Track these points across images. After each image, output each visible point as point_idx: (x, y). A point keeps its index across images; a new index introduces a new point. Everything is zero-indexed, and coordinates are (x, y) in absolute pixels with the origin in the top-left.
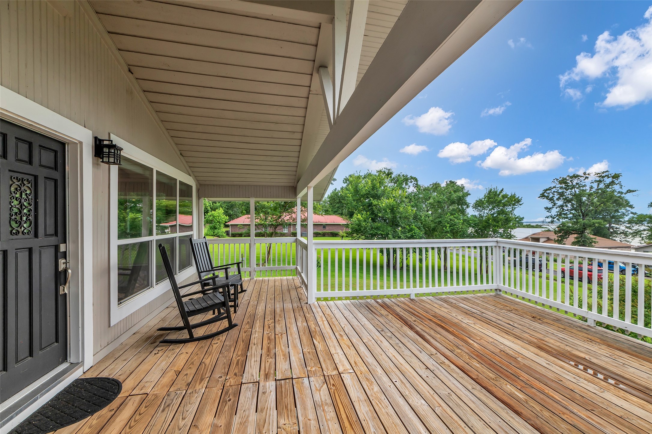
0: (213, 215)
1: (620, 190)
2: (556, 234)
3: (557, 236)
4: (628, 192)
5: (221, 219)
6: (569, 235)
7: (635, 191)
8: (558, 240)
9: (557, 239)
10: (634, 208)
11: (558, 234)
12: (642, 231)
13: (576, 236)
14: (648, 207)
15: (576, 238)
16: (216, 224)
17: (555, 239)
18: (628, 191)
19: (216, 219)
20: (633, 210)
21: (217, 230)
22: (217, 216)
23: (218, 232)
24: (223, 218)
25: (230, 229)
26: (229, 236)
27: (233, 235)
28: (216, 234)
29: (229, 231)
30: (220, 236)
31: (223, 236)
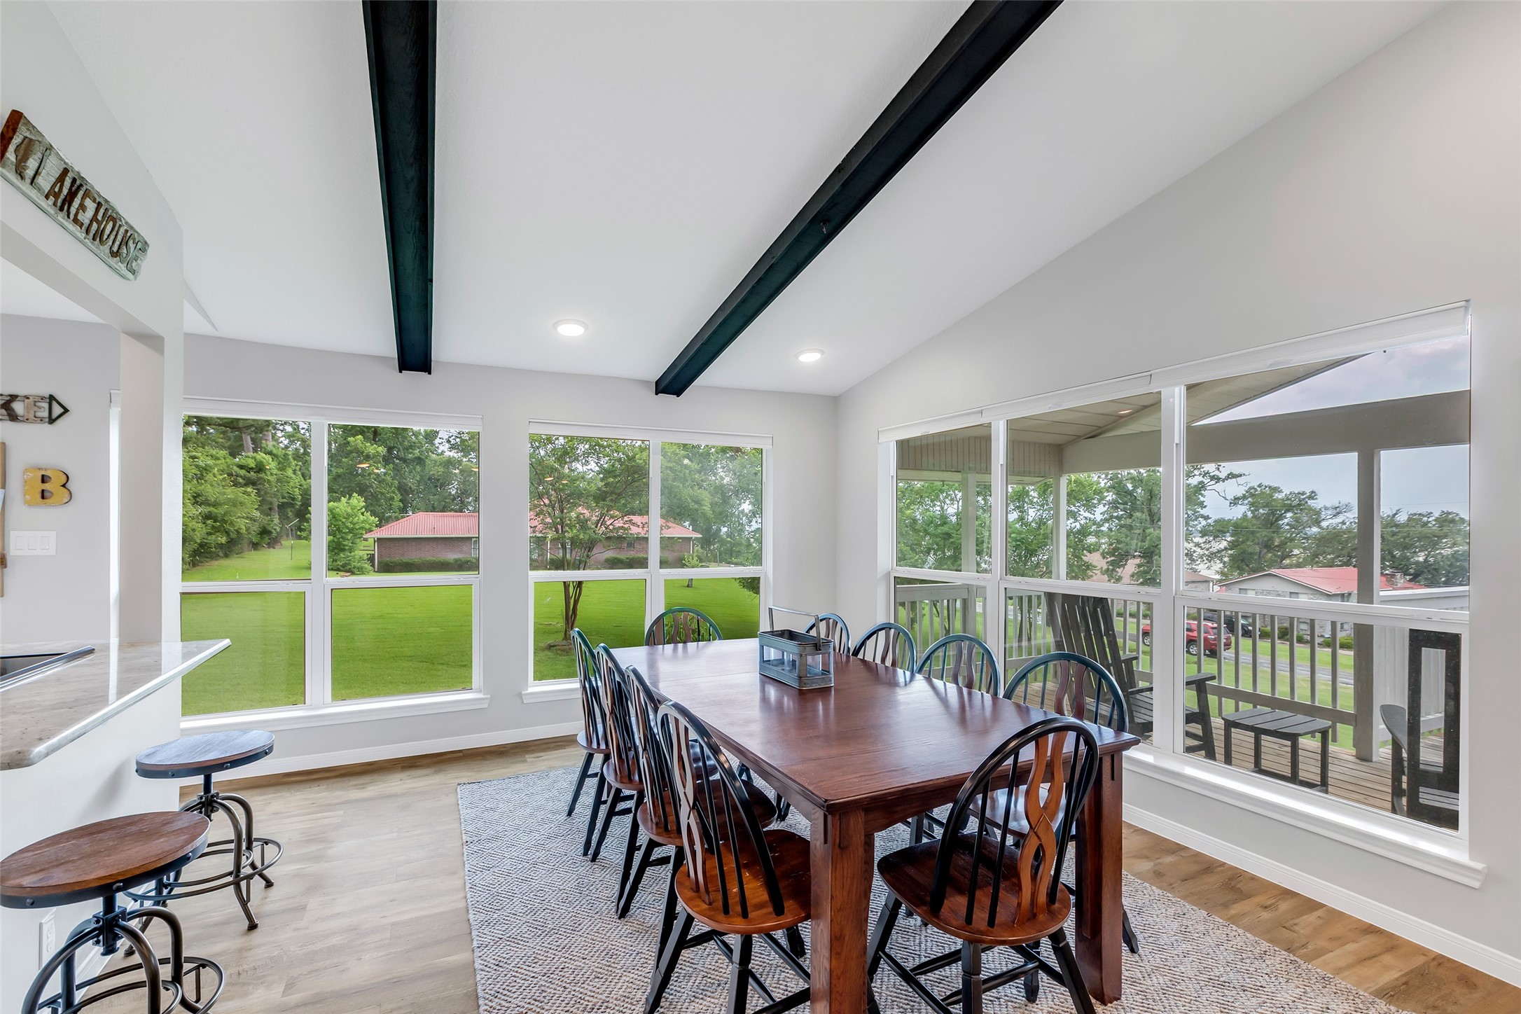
0: (332, 512)
1: (1217, 473)
2: (1104, 557)
3: (1107, 563)
4: (1228, 477)
5: (357, 523)
6: (1127, 560)
7: (1241, 476)
8: (1108, 569)
9: (1105, 567)
10: (1205, 507)
11: (1108, 558)
12: (1223, 550)
13: (1138, 561)
14: (1230, 506)
15: (1139, 566)
16: (343, 537)
17: (1102, 568)
18: (1229, 475)
19: (344, 523)
20: (1203, 512)
21: (346, 553)
22: (348, 516)
23: (350, 560)
24: (363, 521)
25: (374, 550)
26: (374, 571)
27: (387, 568)
28: (343, 566)
29: (374, 555)
30: (355, 571)
31: (361, 571)
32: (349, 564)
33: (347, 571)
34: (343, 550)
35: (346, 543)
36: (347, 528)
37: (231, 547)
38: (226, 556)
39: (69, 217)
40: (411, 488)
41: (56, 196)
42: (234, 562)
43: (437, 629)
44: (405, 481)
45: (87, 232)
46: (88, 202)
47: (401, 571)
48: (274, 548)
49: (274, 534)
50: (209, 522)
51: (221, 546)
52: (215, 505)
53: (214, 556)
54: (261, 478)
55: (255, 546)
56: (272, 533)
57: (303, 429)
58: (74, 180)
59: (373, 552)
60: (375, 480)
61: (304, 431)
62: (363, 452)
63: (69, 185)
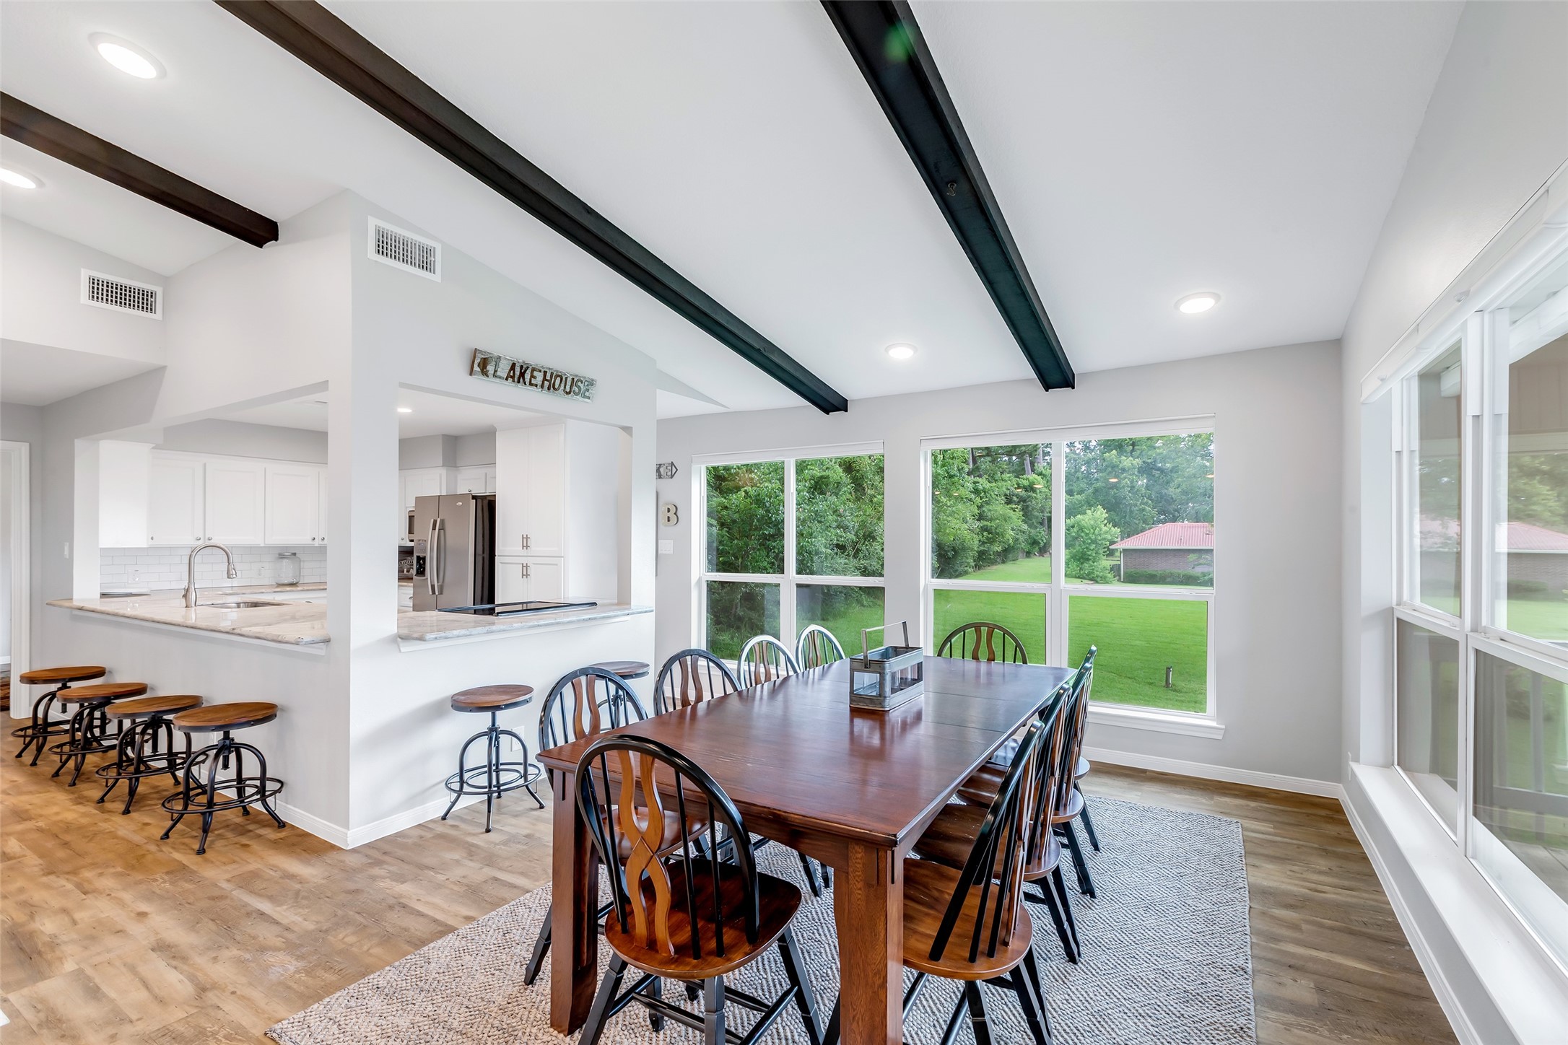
0: (1079, 525)
5: (1100, 535)
16: (1087, 548)
19: (1087, 534)
21: (1091, 562)
22: (1094, 528)
23: (1093, 569)
24: (1106, 532)
25: (1120, 561)
26: (1119, 580)
27: (1132, 579)
28: (1088, 575)
29: (1120, 565)
30: (1099, 579)
31: (1104, 580)
32: (1093, 573)
33: (1091, 580)
34: (1088, 560)
35: (1089, 553)
36: (1090, 538)
37: (1006, 554)
38: (1003, 562)
39: (525, 384)
40: (1172, 498)
41: (513, 377)
42: (1008, 568)
43: (1143, 643)
44: (1166, 491)
45: (542, 386)
46: (536, 373)
47: (1147, 583)
48: (1043, 556)
49: (1042, 544)
50: (985, 534)
51: (998, 554)
52: (991, 520)
53: (993, 562)
54: (1029, 497)
55: (1028, 554)
56: (1040, 543)
57: (1078, 449)
58: (522, 367)
59: (1119, 563)
60: (1129, 492)
61: (1079, 451)
62: (1118, 466)
63: (519, 370)
